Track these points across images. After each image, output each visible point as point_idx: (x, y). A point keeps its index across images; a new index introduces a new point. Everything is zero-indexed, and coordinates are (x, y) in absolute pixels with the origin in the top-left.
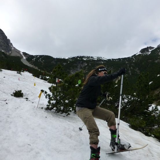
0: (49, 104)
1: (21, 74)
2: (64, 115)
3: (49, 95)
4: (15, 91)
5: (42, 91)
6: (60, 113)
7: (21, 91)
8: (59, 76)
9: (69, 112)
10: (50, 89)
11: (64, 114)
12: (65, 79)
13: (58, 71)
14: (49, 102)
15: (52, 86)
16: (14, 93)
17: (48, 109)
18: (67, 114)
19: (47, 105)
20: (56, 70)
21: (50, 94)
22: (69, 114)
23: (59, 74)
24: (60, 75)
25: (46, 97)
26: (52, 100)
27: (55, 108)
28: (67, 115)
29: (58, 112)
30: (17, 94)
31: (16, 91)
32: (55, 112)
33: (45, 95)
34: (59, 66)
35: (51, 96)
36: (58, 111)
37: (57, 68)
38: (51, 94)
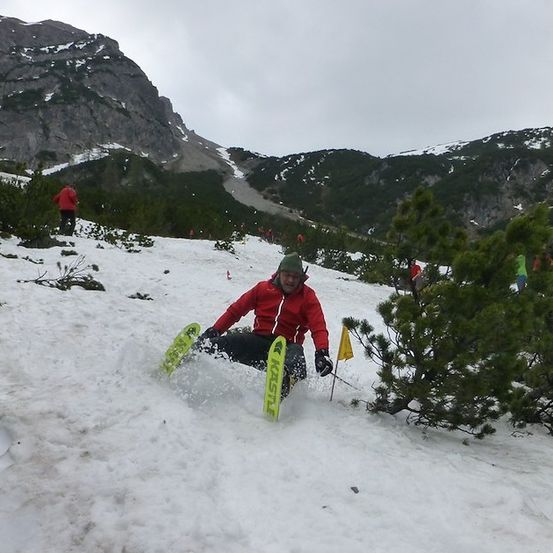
0: (384, 385)
1: (233, 252)
2: (466, 435)
3: (383, 343)
5: (349, 324)
6: (445, 426)
8: (423, 246)
9: (489, 422)
10: (384, 310)
11: (464, 432)
12: (458, 257)
13: (419, 221)
14: (386, 375)
15: (393, 298)
17: (380, 407)
18: (478, 431)
19: (380, 390)
20: (406, 217)
21: (386, 336)
22: (488, 430)
23: (425, 238)
24: (432, 241)
25: (369, 352)
26: (400, 365)
27: (414, 404)
28: (479, 436)
29: (433, 423)
32: (419, 422)
33: (364, 338)
34: (420, 199)
35: (392, 347)
36: (433, 415)
37: (412, 208)
38: (392, 335)
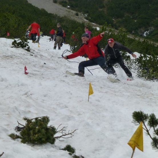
1: (28, 50)
4: (25, 119)
7: (46, 120)
16: (18, 129)
30: (35, 133)
31: (29, 121)
